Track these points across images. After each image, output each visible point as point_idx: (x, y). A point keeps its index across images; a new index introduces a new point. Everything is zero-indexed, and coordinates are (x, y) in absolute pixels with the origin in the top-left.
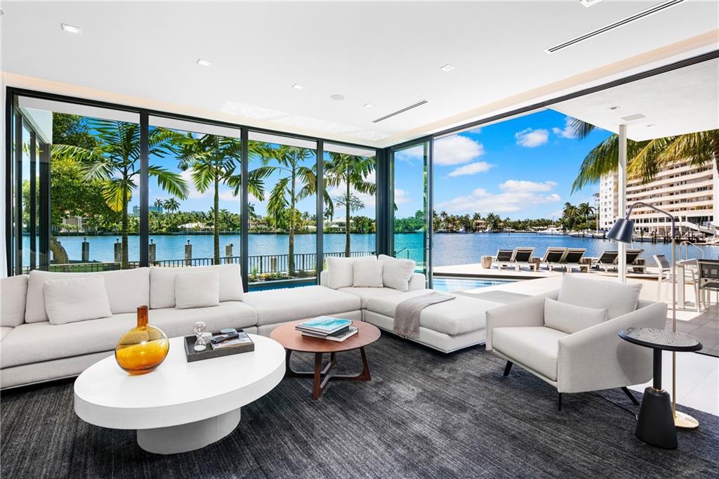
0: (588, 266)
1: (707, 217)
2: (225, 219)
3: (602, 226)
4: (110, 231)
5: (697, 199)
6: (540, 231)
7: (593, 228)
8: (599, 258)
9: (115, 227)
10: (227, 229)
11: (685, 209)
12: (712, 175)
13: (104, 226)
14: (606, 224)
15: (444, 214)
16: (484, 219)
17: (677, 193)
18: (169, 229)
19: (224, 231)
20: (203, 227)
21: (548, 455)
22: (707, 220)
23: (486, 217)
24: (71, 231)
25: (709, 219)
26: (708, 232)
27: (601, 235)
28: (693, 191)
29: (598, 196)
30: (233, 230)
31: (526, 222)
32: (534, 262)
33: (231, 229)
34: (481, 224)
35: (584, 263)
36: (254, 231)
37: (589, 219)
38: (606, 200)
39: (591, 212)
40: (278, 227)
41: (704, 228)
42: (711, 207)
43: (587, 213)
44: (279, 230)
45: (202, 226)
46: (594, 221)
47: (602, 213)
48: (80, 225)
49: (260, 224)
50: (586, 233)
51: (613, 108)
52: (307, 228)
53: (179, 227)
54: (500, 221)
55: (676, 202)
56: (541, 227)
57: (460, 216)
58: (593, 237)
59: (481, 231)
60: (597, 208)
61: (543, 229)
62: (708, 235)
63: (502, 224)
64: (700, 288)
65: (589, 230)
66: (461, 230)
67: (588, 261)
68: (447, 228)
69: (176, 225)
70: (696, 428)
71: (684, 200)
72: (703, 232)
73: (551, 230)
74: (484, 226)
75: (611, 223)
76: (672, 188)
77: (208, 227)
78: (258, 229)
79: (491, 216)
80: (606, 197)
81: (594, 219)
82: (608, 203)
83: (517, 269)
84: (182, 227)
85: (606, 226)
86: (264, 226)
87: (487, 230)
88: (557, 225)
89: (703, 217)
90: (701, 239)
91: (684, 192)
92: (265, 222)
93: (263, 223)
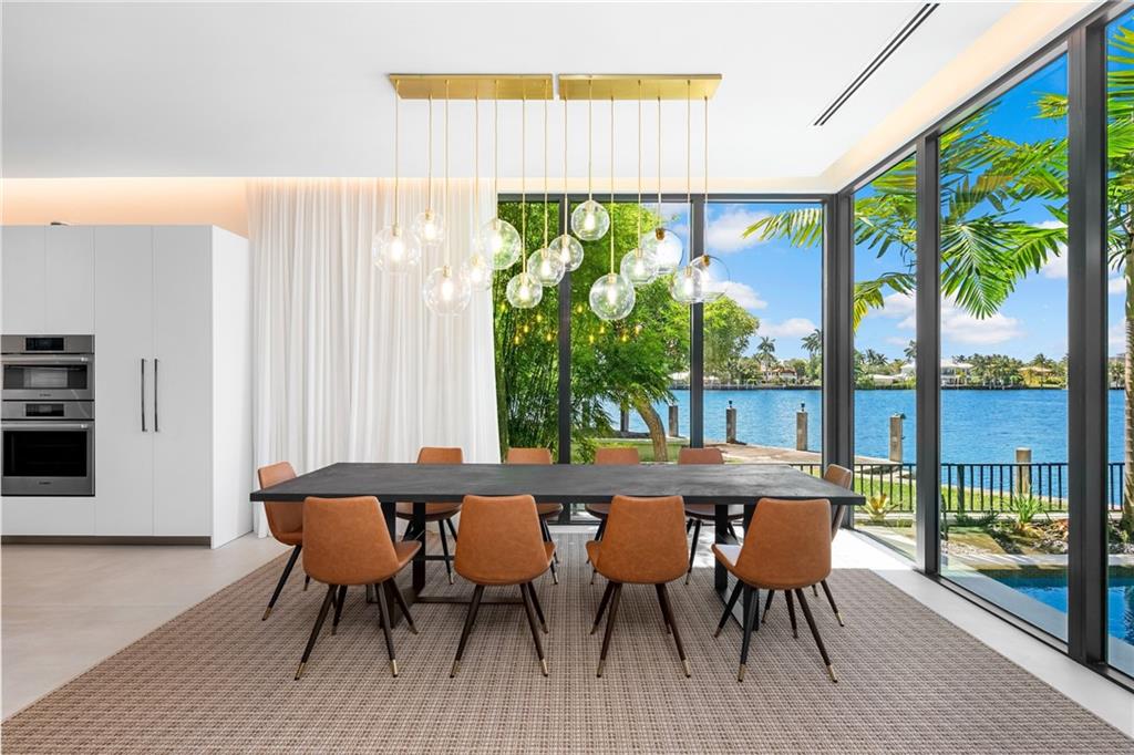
36: (775, 385)
49: (784, 372)
78: (782, 380)
86: (790, 377)
92: (794, 370)
93: (789, 372)
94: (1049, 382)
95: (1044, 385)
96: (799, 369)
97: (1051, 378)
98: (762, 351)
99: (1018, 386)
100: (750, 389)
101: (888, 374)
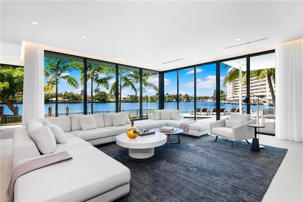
0: (227, 113)
1: (264, 96)
2: (72, 96)
3: (228, 99)
4: (15, 102)
5: (261, 89)
6: (205, 101)
7: (225, 99)
8: (230, 111)
9: (17, 99)
10: (73, 101)
11: (257, 92)
12: (266, 80)
13: (12, 99)
14: (229, 98)
15: (167, 94)
16: (183, 96)
17: (254, 86)
19: (72, 102)
20: (62, 100)
21: (233, 154)
22: (264, 97)
23: (184, 95)
25: (265, 96)
26: (264, 101)
27: (228, 102)
28: (259, 86)
29: (226, 87)
30: (76, 101)
31: (200, 97)
32: (208, 112)
33: (75, 100)
34: (182, 98)
35: (225, 112)
37: (223, 96)
38: (229, 89)
39: (224, 94)
40: (97, 99)
41: (263, 100)
42: (265, 92)
43: (222, 94)
44: (97, 101)
45: (60, 99)
46: (225, 97)
47: (228, 94)
50: (222, 102)
51: (239, 62)
53: (50, 100)
54: (190, 97)
55: (254, 90)
56: (205, 99)
57: (174, 95)
58: (225, 103)
59: (182, 101)
60: (226, 92)
61: (206, 100)
62: (265, 102)
63: (190, 98)
64: (263, 118)
65: (223, 100)
66: (174, 101)
67: (227, 112)
68: (169, 100)
70: (264, 148)
71: (256, 89)
72: (263, 101)
73: (209, 101)
74: (183, 99)
75: (231, 98)
76: (252, 84)
77: (64, 100)
79: (186, 95)
80: (229, 88)
81: (225, 96)
82: (230, 90)
83: (203, 115)
84: (51, 100)
85: (229, 99)
87: (184, 101)
88: (211, 98)
89: (263, 96)
90: (262, 104)
91: (256, 86)
98: (82, 92)
101: (113, 99)
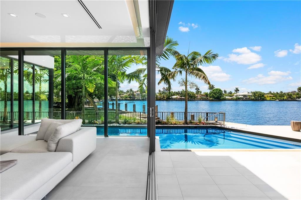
18: (167, 98)
24: (138, 99)
30: (191, 99)
36: (200, 99)
40: (211, 97)
44: (211, 99)
45: (178, 97)
48: (140, 97)
49: (202, 96)
52: (225, 98)
69: (169, 96)
77: (181, 97)
78: (202, 98)
84: (171, 97)
86: (204, 97)
92: (205, 95)
93: (204, 96)
94: (273, 99)
95: (271, 99)
96: (206, 95)
97: (274, 98)
99: (264, 100)
100: (193, 100)
